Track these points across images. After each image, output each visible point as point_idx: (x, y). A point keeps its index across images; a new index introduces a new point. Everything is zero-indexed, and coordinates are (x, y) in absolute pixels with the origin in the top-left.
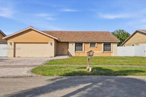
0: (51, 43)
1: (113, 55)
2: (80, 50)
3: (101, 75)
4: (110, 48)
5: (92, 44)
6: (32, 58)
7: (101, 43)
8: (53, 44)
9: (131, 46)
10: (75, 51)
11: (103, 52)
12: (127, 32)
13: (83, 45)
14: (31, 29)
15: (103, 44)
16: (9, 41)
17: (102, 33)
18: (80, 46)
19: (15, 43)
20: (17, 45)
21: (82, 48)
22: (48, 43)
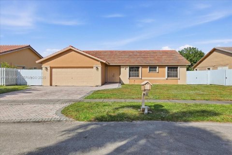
0: (97, 68)
2: (135, 76)
3: (162, 120)
4: (177, 74)
5: (153, 68)
6: (73, 87)
7: (163, 66)
8: (100, 68)
9: (205, 70)
10: (130, 77)
11: (167, 79)
12: (199, 50)
13: (140, 69)
14: (71, 49)
15: (167, 68)
16: (44, 66)
17: (166, 53)
18: (135, 71)
19: (51, 68)
20: (54, 70)
21: (138, 73)
22: (92, 67)
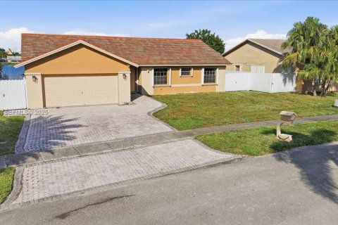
0: (124, 75)
1: (218, 89)
2: (162, 83)
5: (185, 70)
7: (199, 68)
8: (128, 76)
10: (155, 83)
11: (203, 85)
13: (169, 72)
14: (81, 44)
15: (203, 70)
16: (28, 72)
18: (162, 74)
19: (43, 76)
21: (166, 78)
22: (117, 74)
